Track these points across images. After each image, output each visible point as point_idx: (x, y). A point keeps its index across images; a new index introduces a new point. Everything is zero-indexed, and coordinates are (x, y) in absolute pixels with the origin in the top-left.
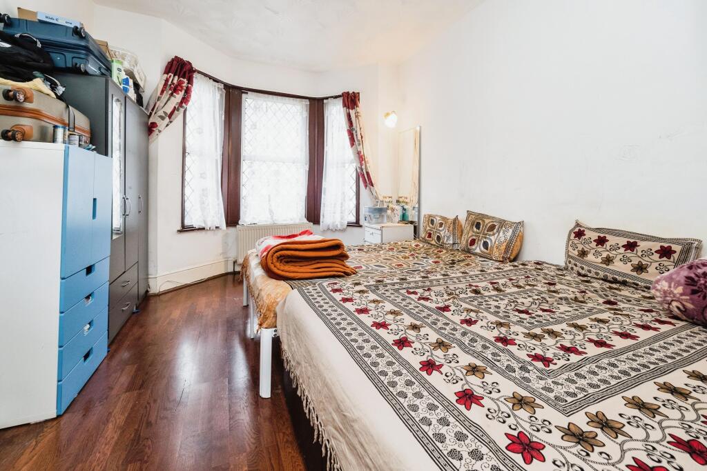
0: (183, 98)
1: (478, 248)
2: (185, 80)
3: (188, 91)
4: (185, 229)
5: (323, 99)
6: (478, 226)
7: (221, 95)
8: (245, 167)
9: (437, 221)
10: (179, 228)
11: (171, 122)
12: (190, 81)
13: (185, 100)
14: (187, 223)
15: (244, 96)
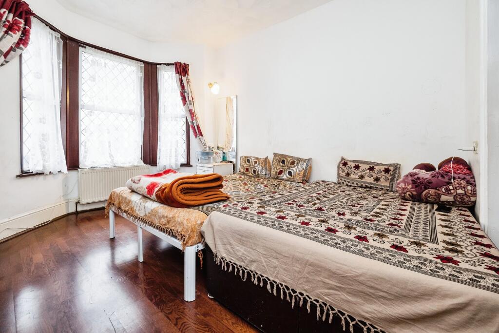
0: (21, 40)
1: (285, 176)
2: (22, 21)
3: (25, 33)
4: (24, 174)
5: (156, 64)
6: (283, 162)
7: (58, 45)
8: (82, 114)
9: (252, 160)
10: (19, 173)
11: (7, 62)
12: (28, 22)
13: (23, 41)
14: (25, 168)
15: (81, 49)
